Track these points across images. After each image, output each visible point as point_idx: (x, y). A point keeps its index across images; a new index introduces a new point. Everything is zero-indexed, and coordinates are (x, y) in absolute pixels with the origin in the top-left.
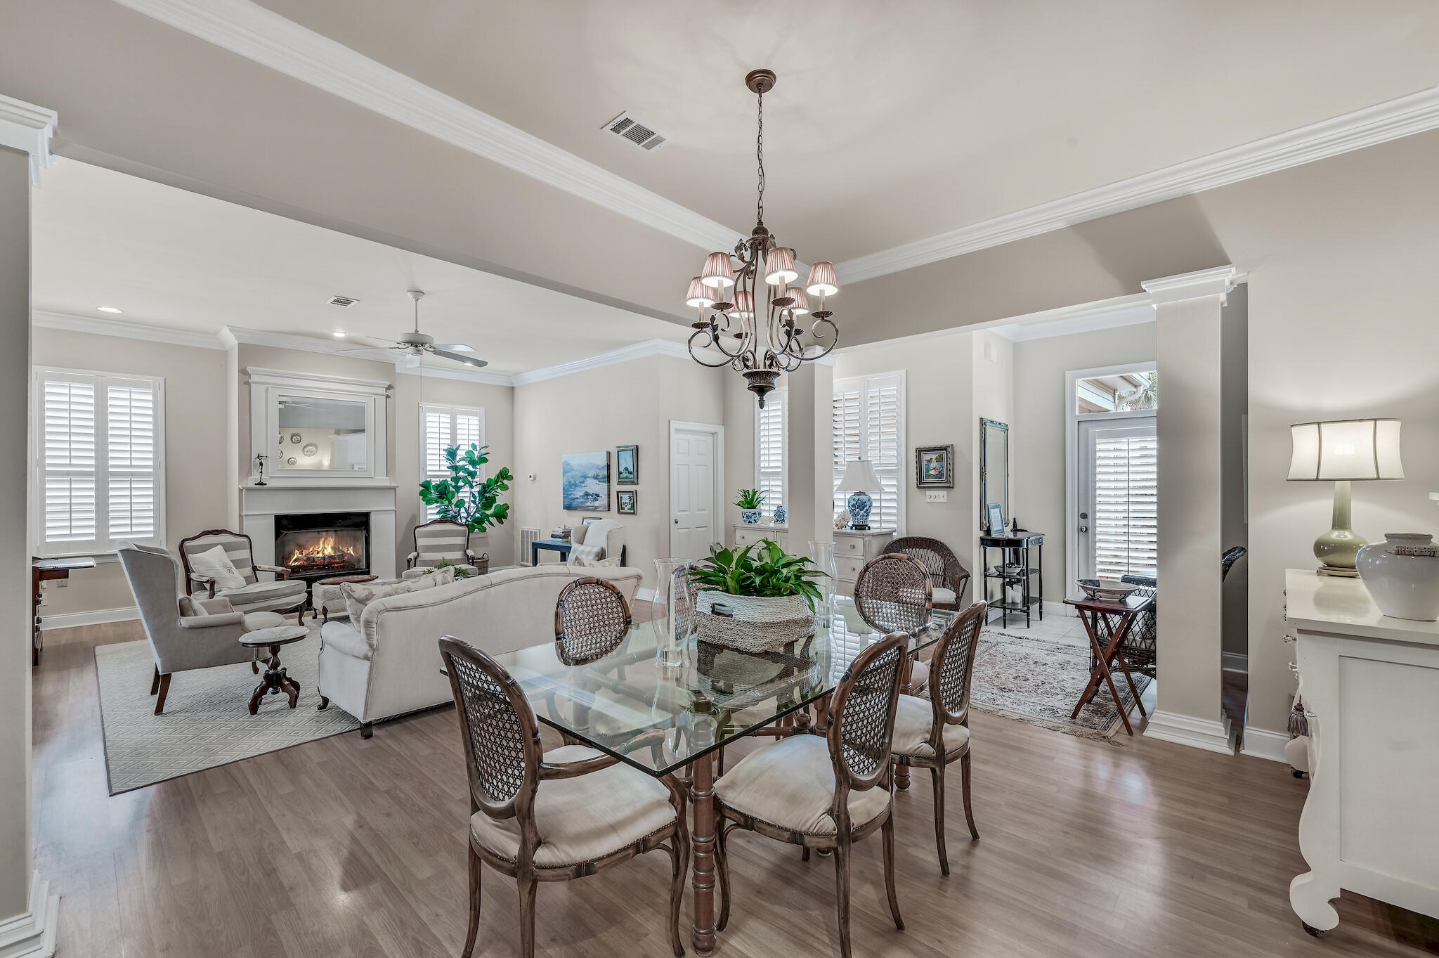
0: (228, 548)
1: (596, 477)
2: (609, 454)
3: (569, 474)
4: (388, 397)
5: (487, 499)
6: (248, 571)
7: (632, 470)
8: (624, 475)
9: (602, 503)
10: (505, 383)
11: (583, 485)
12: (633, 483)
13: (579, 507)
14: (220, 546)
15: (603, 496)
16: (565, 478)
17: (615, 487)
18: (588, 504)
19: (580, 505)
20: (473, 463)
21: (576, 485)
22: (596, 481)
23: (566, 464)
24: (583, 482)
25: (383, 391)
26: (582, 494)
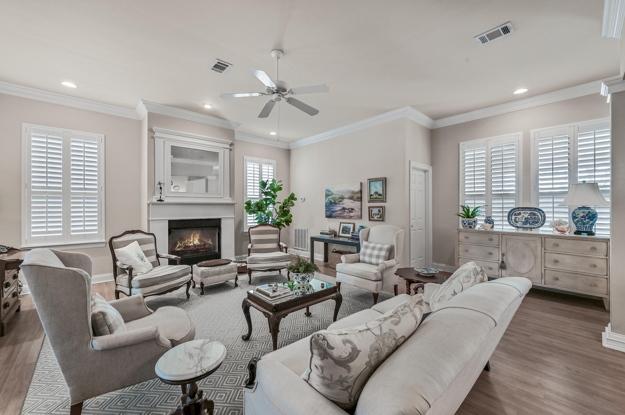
0: (141, 243)
1: (351, 198)
2: (361, 184)
3: (331, 197)
4: (231, 150)
5: (284, 211)
6: (154, 258)
7: (381, 193)
8: (375, 196)
9: (356, 214)
10: (285, 146)
11: (341, 203)
12: (382, 201)
13: (338, 216)
14: (136, 242)
15: (357, 210)
16: (327, 200)
17: (366, 204)
18: (345, 214)
19: (338, 215)
20: (274, 190)
21: (335, 203)
22: (352, 201)
23: (328, 191)
24: (341, 201)
25: (228, 146)
26: (340, 208)
